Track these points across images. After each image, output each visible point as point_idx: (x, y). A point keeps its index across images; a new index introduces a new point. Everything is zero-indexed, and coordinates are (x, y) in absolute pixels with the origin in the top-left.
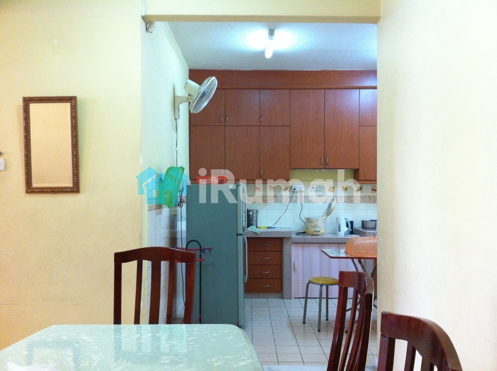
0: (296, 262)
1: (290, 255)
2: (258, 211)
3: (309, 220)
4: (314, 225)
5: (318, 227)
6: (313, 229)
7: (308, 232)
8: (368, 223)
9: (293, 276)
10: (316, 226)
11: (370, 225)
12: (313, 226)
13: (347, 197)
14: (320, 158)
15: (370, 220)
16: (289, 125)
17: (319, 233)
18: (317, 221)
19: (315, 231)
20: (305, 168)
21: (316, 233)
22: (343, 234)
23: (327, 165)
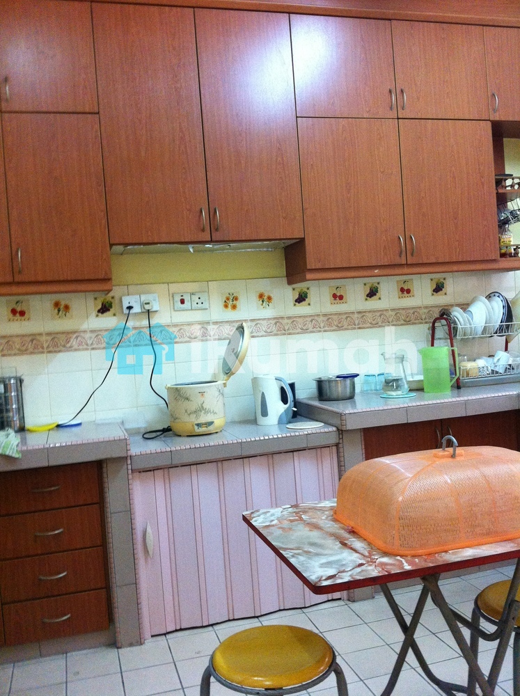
0: (149, 530)
1: (129, 512)
2: (21, 381)
3: (178, 393)
4: (193, 406)
5: (207, 412)
6: (193, 420)
7: (177, 427)
8: (333, 384)
9: (145, 574)
10: (201, 409)
11: (340, 389)
12: (193, 409)
13: (273, 322)
14: (198, 209)
15: (338, 377)
16: (96, 111)
17: (211, 429)
18: (202, 393)
19: (198, 425)
20: (156, 241)
21: (203, 430)
22: (277, 423)
23: (217, 230)
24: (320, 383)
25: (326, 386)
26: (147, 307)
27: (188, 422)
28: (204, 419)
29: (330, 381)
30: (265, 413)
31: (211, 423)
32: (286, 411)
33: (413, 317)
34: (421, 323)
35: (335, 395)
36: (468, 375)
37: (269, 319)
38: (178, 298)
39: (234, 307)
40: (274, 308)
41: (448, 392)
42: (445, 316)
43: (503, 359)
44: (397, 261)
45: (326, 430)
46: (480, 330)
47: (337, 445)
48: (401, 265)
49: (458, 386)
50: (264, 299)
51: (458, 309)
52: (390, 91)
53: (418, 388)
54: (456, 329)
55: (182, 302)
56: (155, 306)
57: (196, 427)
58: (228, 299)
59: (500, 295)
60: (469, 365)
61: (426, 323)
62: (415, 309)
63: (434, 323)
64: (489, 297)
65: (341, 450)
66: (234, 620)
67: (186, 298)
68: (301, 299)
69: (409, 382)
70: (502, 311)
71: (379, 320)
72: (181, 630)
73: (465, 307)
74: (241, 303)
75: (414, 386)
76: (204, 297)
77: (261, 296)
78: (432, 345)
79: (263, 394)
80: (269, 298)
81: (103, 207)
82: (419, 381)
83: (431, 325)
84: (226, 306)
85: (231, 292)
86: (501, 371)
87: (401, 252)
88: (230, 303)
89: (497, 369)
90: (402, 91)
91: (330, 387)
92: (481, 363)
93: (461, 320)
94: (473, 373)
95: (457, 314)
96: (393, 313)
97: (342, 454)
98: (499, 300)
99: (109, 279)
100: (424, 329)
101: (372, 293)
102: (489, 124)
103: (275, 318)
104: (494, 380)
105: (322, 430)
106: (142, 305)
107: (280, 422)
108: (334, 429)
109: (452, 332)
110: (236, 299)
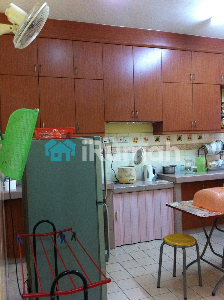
0: (117, 212)
1: (112, 206)
3: (123, 170)
5: (132, 176)
6: (128, 178)
11: (170, 170)
12: (128, 175)
13: (148, 147)
14: (131, 111)
15: (169, 166)
16: (102, 79)
17: (133, 182)
18: (131, 170)
19: (130, 180)
20: (118, 121)
21: (131, 182)
22: (152, 180)
23: (137, 118)
24: (164, 168)
25: (166, 169)
26: (111, 141)
27: (126, 179)
28: (131, 178)
29: (167, 167)
30: (148, 177)
31: (133, 180)
32: (155, 177)
33: (192, 147)
34: (194, 149)
35: (169, 172)
36: (210, 167)
37: (147, 146)
38: (119, 139)
39: (136, 142)
40: (149, 143)
41: (205, 172)
42: (203, 147)
43: (221, 162)
44: (191, 129)
45: (169, 183)
46: (214, 152)
47: (173, 188)
48: (191, 131)
49: (207, 170)
50: (146, 139)
51: (207, 145)
52: (190, 74)
53: (195, 171)
54: (207, 152)
55: (121, 140)
56: (113, 141)
57: (129, 181)
58: (135, 139)
59: (220, 141)
60: (211, 164)
61: (196, 149)
62: (192, 144)
63: (199, 149)
64: (216, 141)
65: (174, 189)
66: (141, 242)
67: (122, 138)
68: (157, 140)
69: (193, 168)
70: (221, 146)
71: (181, 148)
72: (125, 245)
73: (209, 144)
74: (139, 141)
75: (195, 170)
76: (127, 138)
77: (145, 139)
78: (198, 157)
79: (148, 171)
80: (147, 139)
81: (103, 110)
82: (195, 168)
83: (198, 150)
84: (134, 142)
85: (136, 137)
86: (221, 166)
87: (192, 126)
88: (135, 141)
89: (219, 165)
90: (194, 74)
91: (167, 169)
92: (214, 163)
93: (208, 149)
94: (212, 166)
95: (207, 146)
96: (185, 146)
97: (175, 191)
98: (220, 143)
99: (104, 133)
100: (195, 151)
101: (179, 139)
102: (220, 85)
103: (149, 146)
104: (219, 169)
105: (168, 183)
106: (110, 140)
107: (153, 180)
108: (173, 183)
109: (206, 153)
110: (137, 139)
